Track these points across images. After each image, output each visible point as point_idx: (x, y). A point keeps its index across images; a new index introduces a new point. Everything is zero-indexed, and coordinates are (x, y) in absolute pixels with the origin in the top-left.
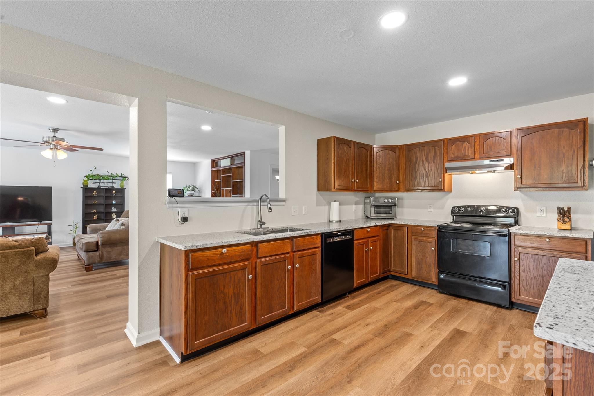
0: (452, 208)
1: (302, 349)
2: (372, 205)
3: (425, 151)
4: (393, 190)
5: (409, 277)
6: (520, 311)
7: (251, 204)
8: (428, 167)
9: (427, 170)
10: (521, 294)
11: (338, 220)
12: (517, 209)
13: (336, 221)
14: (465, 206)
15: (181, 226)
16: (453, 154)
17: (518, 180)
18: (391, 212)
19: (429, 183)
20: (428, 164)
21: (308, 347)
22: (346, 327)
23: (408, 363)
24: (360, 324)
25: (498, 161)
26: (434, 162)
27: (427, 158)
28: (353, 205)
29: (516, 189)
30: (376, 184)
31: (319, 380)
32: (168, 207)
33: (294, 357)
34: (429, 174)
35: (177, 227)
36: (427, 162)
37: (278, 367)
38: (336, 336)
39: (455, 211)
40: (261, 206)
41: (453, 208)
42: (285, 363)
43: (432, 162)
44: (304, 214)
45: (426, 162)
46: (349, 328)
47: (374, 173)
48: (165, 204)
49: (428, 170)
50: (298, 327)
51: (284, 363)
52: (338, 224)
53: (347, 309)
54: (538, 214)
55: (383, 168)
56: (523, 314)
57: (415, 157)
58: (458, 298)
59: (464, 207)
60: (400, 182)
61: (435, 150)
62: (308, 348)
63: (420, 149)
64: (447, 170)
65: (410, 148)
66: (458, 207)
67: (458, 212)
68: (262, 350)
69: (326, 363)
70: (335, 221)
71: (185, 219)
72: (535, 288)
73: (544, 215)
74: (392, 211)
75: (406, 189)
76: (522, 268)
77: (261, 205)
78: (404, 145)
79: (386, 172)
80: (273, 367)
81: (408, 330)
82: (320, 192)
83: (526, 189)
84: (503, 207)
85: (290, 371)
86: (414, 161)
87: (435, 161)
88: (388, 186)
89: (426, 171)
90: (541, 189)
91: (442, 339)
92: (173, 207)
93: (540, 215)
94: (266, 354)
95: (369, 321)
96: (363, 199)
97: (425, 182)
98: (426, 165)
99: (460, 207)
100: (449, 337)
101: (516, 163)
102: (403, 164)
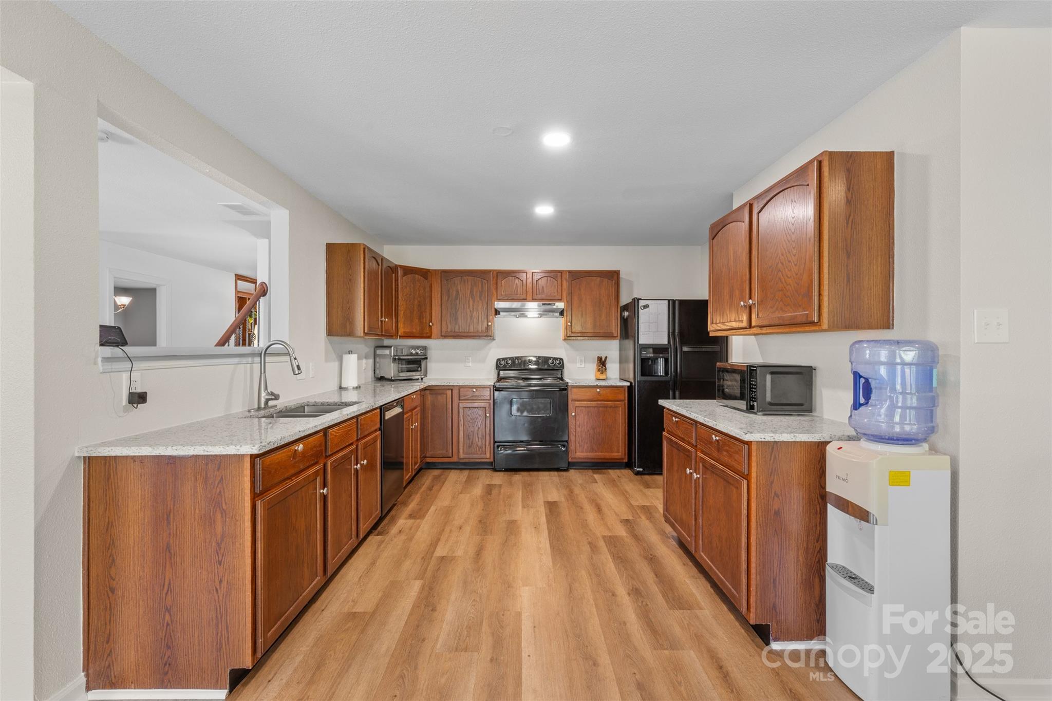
0: (495, 361)
1: (417, 585)
2: (396, 358)
3: (470, 283)
4: (425, 335)
5: (455, 459)
6: (576, 471)
7: (244, 360)
8: (473, 306)
9: (471, 309)
10: (577, 451)
11: (357, 385)
12: (561, 359)
13: (354, 388)
14: (513, 358)
15: (126, 413)
16: (504, 292)
17: (568, 328)
18: (419, 369)
19: (475, 327)
20: (474, 302)
21: (421, 577)
22: (438, 540)
23: (540, 546)
24: (451, 531)
25: (549, 304)
26: (481, 299)
27: (472, 292)
28: (363, 359)
29: (566, 337)
30: (402, 326)
31: (478, 600)
32: (101, 371)
33: (417, 595)
34: (474, 315)
35: (120, 417)
36: (472, 298)
37: (411, 614)
38: (440, 552)
39: (501, 364)
40: (266, 364)
41: (498, 360)
42: (416, 606)
43: (479, 300)
44: (311, 377)
45: (470, 299)
46: (443, 538)
47: (399, 308)
48: (95, 363)
49: (473, 309)
50: (373, 563)
51: (413, 606)
52: (356, 392)
53: (413, 520)
54: (578, 365)
55: (411, 301)
56: (579, 472)
57: (455, 289)
58: (518, 473)
59: (510, 358)
60: (433, 324)
61: (482, 282)
62: (422, 579)
63: (461, 279)
64: (497, 312)
65: (447, 275)
66: (504, 359)
67: (505, 366)
68: (359, 609)
69: (465, 582)
70: (351, 388)
71: (139, 398)
72: (588, 442)
73: (583, 366)
74: (421, 368)
75: (443, 334)
76: (578, 423)
77: (266, 362)
78: (439, 270)
79: (415, 308)
80: (405, 617)
81: (507, 517)
82: (329, 337)
83: (574, 338)
84: (550, 358)
85: (434, 610)
86: (454, 295)
87: (483, 298)
88: (418, 329)
89: (471, 311)
90: (587, 338)
91: (544, 514)
92: (113, 370)
93: (580, 366)
94: (371, 611)
95: (457, 523)
96: (373, 349)
97: (469, 326)
98: (470, 302)
99: (506, 358)
100: (548, 511)
101: (565, 309)
102: (438, 297)
